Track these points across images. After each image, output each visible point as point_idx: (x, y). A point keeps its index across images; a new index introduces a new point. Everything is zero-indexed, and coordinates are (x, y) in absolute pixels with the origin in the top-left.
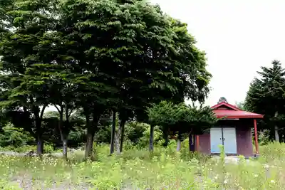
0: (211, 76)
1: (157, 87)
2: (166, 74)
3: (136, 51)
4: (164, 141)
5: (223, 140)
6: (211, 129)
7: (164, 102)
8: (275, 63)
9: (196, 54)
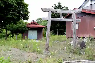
0: (29, 12)
1: (10, 17)
2: (13, 13)
3: (2, 5)
4: (11, 35)
5: (33, 34)
6: (29, 31)
7: (12, 23)
8: (59, 3)
9: (24, 5)
